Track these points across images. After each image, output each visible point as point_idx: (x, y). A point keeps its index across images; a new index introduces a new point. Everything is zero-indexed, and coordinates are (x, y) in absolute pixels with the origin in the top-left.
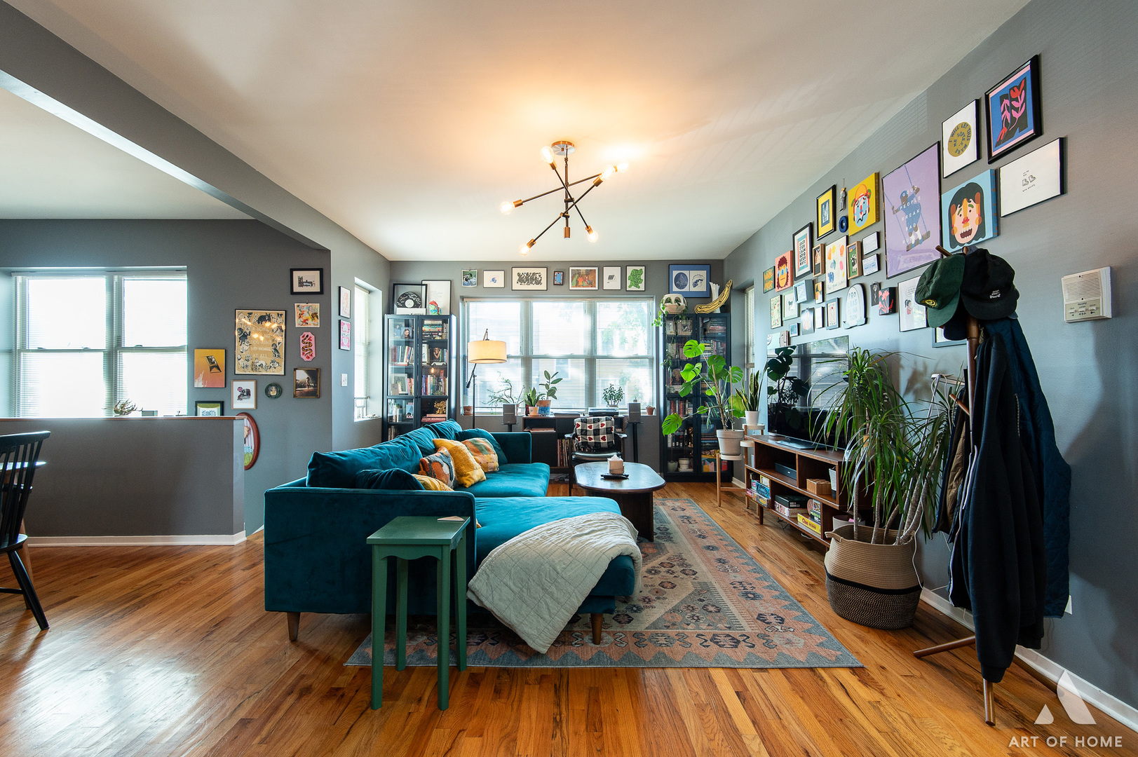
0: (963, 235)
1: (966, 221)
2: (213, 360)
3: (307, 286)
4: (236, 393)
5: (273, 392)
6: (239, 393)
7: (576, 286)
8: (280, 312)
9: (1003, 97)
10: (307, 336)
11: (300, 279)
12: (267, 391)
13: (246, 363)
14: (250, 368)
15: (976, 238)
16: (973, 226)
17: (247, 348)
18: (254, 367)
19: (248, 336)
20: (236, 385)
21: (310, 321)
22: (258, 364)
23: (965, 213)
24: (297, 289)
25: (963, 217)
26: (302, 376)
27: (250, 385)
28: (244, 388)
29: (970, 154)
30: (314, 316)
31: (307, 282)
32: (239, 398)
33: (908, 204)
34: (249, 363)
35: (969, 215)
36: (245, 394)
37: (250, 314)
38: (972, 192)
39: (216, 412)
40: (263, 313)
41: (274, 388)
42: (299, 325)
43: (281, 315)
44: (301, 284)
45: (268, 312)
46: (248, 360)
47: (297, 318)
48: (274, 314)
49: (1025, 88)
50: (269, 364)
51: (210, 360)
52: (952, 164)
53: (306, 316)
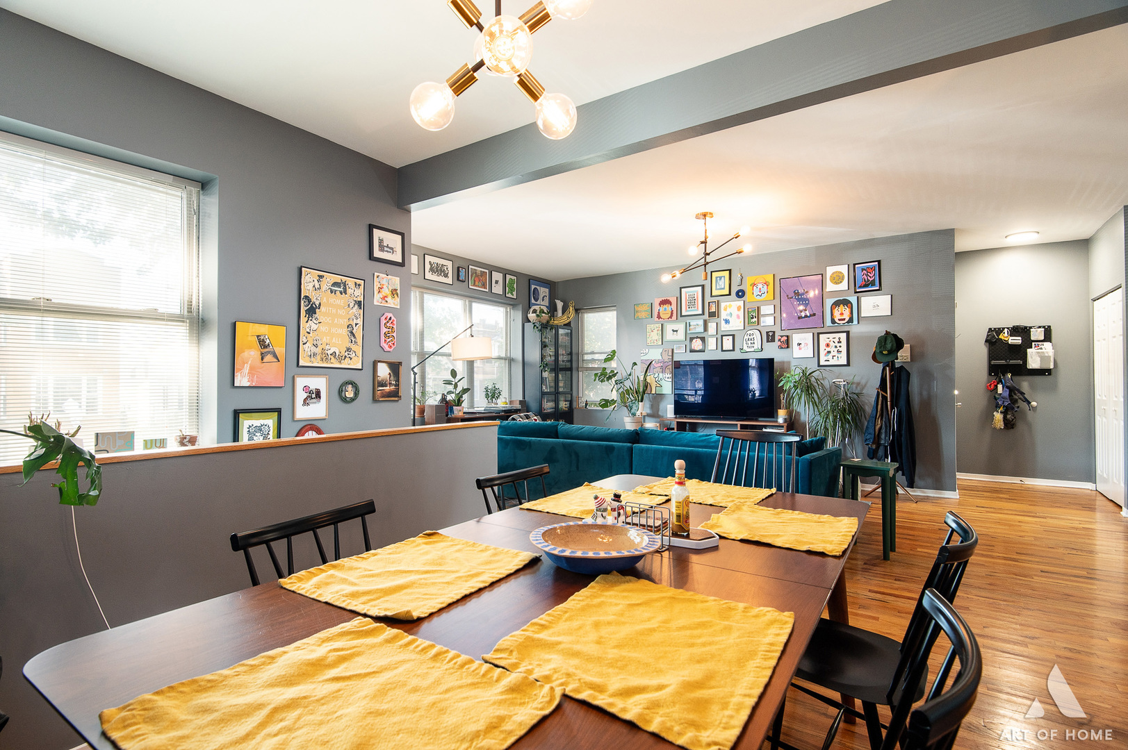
0: (839, 320)
1: (842, 314)
2: (268, 341)
3: (387, 251)
4: (301, 395)
5: (350, 394)
6: (305, 395)
7: (474, 285)
8: (358, 282)
9: (863, 270)
10: (390, 319)
11: (381, 241)
12: (340, 391)
13: (314, 349)
14: (319, 357)
15: (848, 322)
16: (847, 317)
17: (314, 327)
18: (325, 357)
19: (317, 310)
20: (301, 382)
21: (389, 299)
22: (329, 352)
23: (842, 310)
24: (377, 254)
25: (840, 312)
26: (383, 371)
27: (319, 383)
28: (313, 387)
29: (844, 286)
30: (394, 292)
31: (387, 246)
32: (305, 403)
33: (800, 297)
34: (318, 350)
35: (844, 312)
36: (314, 396)
37: (321, 277)
38: (846, 303)
39: (271, 426)
40: (338, 279)
41: (350, 387)
42: (378, 302)
43: (359, 285)
44: (382, 248)
45: (344, 279)
46: (316, 346)
47: (376, 292)
48: (350, 282)
49: (874, 270)
50: (343, 353)
51: (262, 343)
52: (830, 287)
53: (386, 291)
